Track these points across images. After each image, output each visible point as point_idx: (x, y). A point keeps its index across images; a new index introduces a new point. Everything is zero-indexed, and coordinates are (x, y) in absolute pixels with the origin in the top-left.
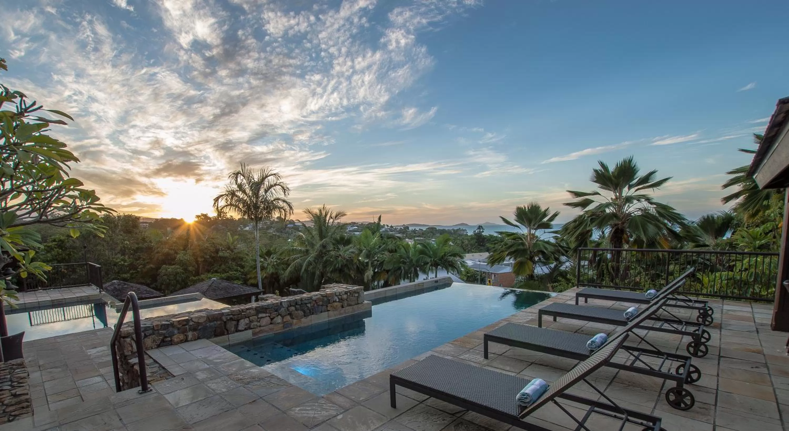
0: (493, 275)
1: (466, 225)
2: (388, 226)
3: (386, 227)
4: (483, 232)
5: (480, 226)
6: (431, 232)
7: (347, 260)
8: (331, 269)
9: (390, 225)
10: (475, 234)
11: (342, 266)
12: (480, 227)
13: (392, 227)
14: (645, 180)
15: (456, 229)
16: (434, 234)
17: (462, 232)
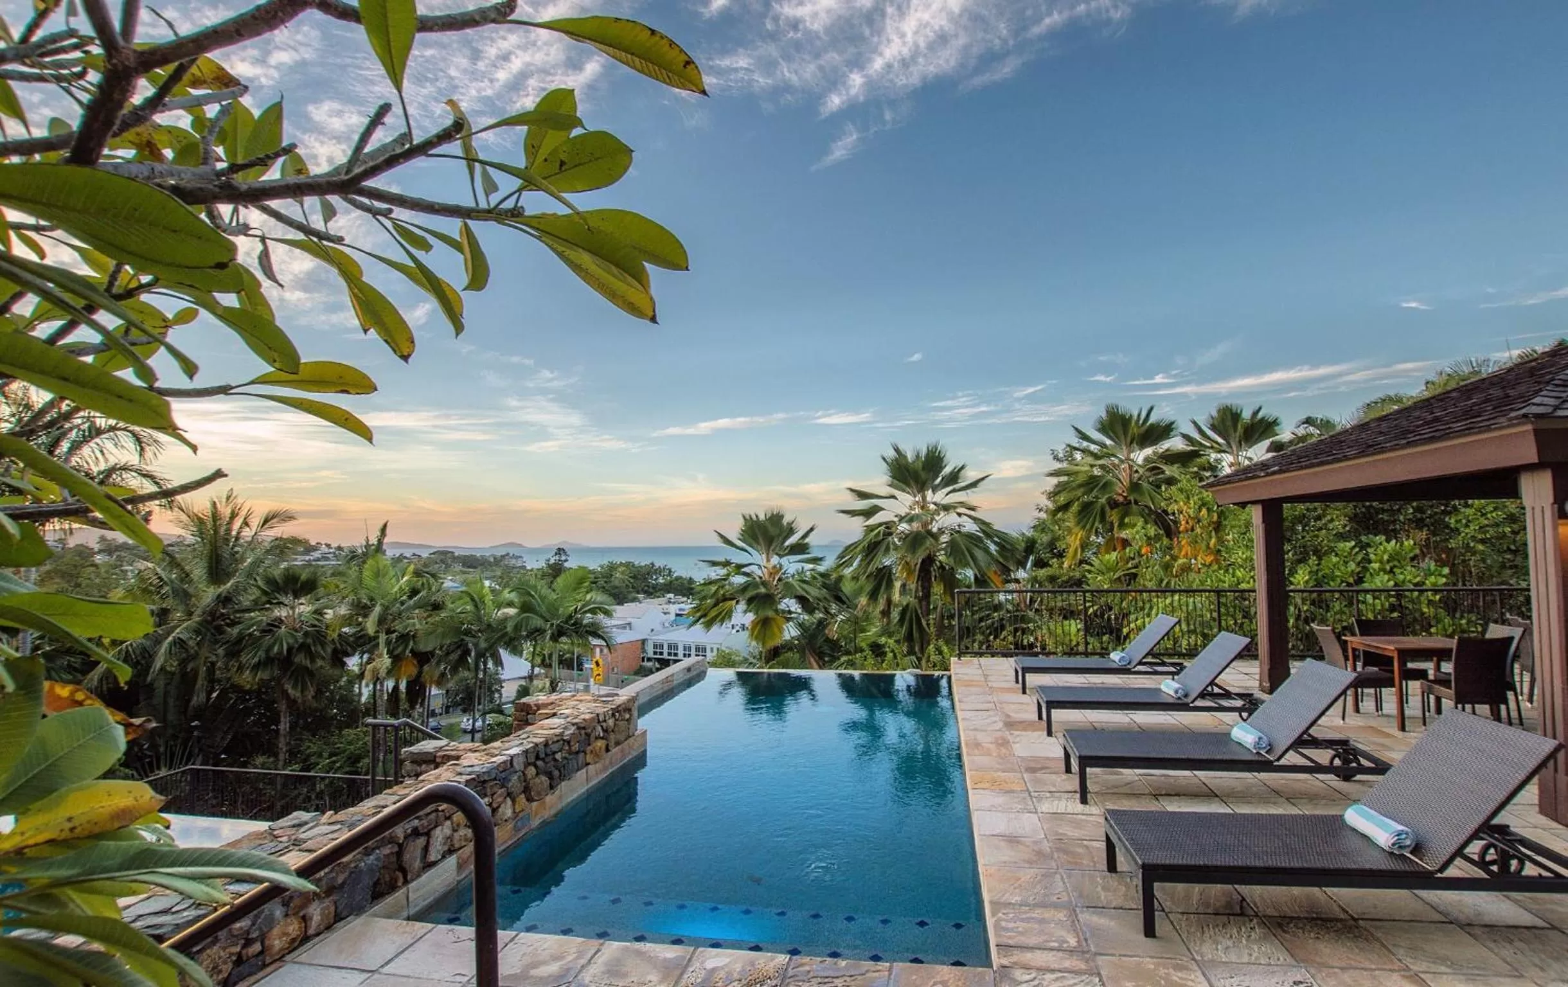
0: (598, 650)
1: (520, 545)
2: (328, 546)
3: (324, 549)
4: (566, 561)
5: (559, 549)
6: (442, 561)
7: (306, 634)
8: (256, 659)
9: (334, 545)
10: (549, 566)
11: (290, 649)
12: (560, 551)
13: (340, 548)
14: (954, 478)
15: (499, 554)
16: (448, 566)
17: (513, 561)
